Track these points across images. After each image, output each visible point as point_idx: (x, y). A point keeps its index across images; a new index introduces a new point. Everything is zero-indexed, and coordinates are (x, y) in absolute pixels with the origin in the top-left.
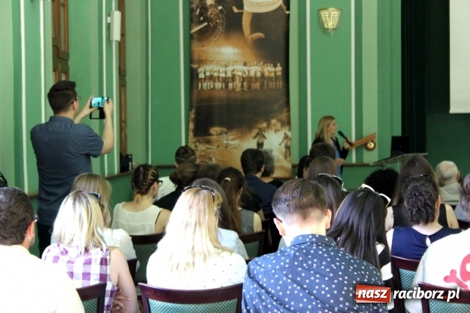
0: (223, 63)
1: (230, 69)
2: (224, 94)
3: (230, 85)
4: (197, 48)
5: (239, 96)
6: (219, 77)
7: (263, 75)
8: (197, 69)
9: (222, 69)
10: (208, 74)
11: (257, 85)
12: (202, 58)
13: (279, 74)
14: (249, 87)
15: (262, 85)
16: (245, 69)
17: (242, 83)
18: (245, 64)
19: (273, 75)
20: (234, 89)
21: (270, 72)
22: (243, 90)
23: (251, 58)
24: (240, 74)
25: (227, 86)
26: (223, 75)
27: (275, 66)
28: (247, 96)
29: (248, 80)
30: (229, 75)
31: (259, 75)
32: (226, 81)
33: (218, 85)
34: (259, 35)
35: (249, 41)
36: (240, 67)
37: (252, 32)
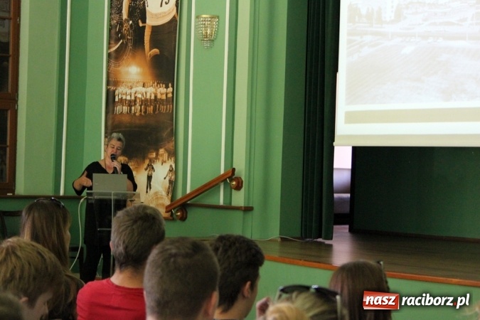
0: (129, 85)
1: (133, 91)
2: (126, 119)
3: (133, 108)
4: (112, 68)
5: (137, 122)
6: (126, 100)
7: (156, 97)
9: (129, 91)
10: (120, 97)
11: (150, 109)
12: (118, 80)
13: (170, 95)
14: (145, 112)
15: (154, 110)
16: (144, 90)
17: (141, 106)
18: (144, 86)
19: (164, 97)
20: (135, 113)
21: (162, 94)
22: (141, 115)
23: (149, 80)
24: (140, 96)
25: (131, 110)
26: (128, 98)
27: (167, 87)
28: (143, 122)
29: (145, 102)
30: (133, 98)
31: (153, 97)
32: (131, 104)
33: (125, 109)
34: (156, 51)
35: (148, 58)
36: (140, 89)
37: (151, 48)
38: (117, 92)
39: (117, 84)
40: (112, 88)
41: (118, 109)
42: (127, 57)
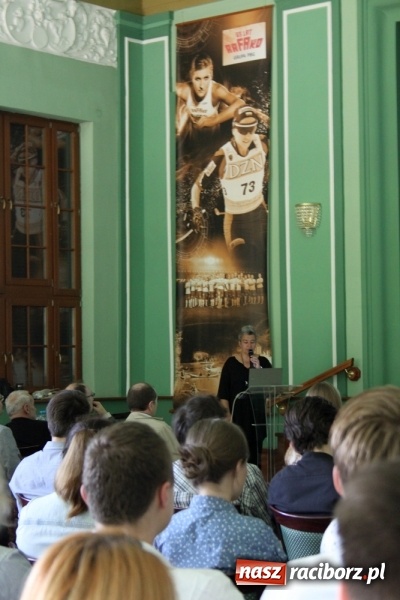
0: (206, 276)
1: (212, 282)
2: (204, 313)
3: (212, 301)
4: (182, 259)
5: (220, 315)
6: (202, 292)
7: (243, 288)
8: (184, 284)
9: (205, 283)
10: (193, 289)
11: (236, 301)
12: (189, 271)
13: (261, 286)
14: (230, 304)
15: (242, 302)
16: (226, 281)
17: (223, 298)
18: (226, 277)
19: (253, 288)
20: (215, 306)
21: (250, 285)
22: (223, 308)
23: (232, 270)
24: (221, 288)
25: (209, 303)
26: (205, 290)
27: (256, 277)
28: (227, 314)
29: (229, 294)
30: (212, 290)
31: (239, 288)
32: (208, 296)
33: (202, 302)
34: (240, 240)
35: (230, 248)
36: (221, 280)
37: (233, 238)
38: (187, 285)
39: (188, 276)
40: (182, 280)
41: (191, 302)
42: (200, 248)
